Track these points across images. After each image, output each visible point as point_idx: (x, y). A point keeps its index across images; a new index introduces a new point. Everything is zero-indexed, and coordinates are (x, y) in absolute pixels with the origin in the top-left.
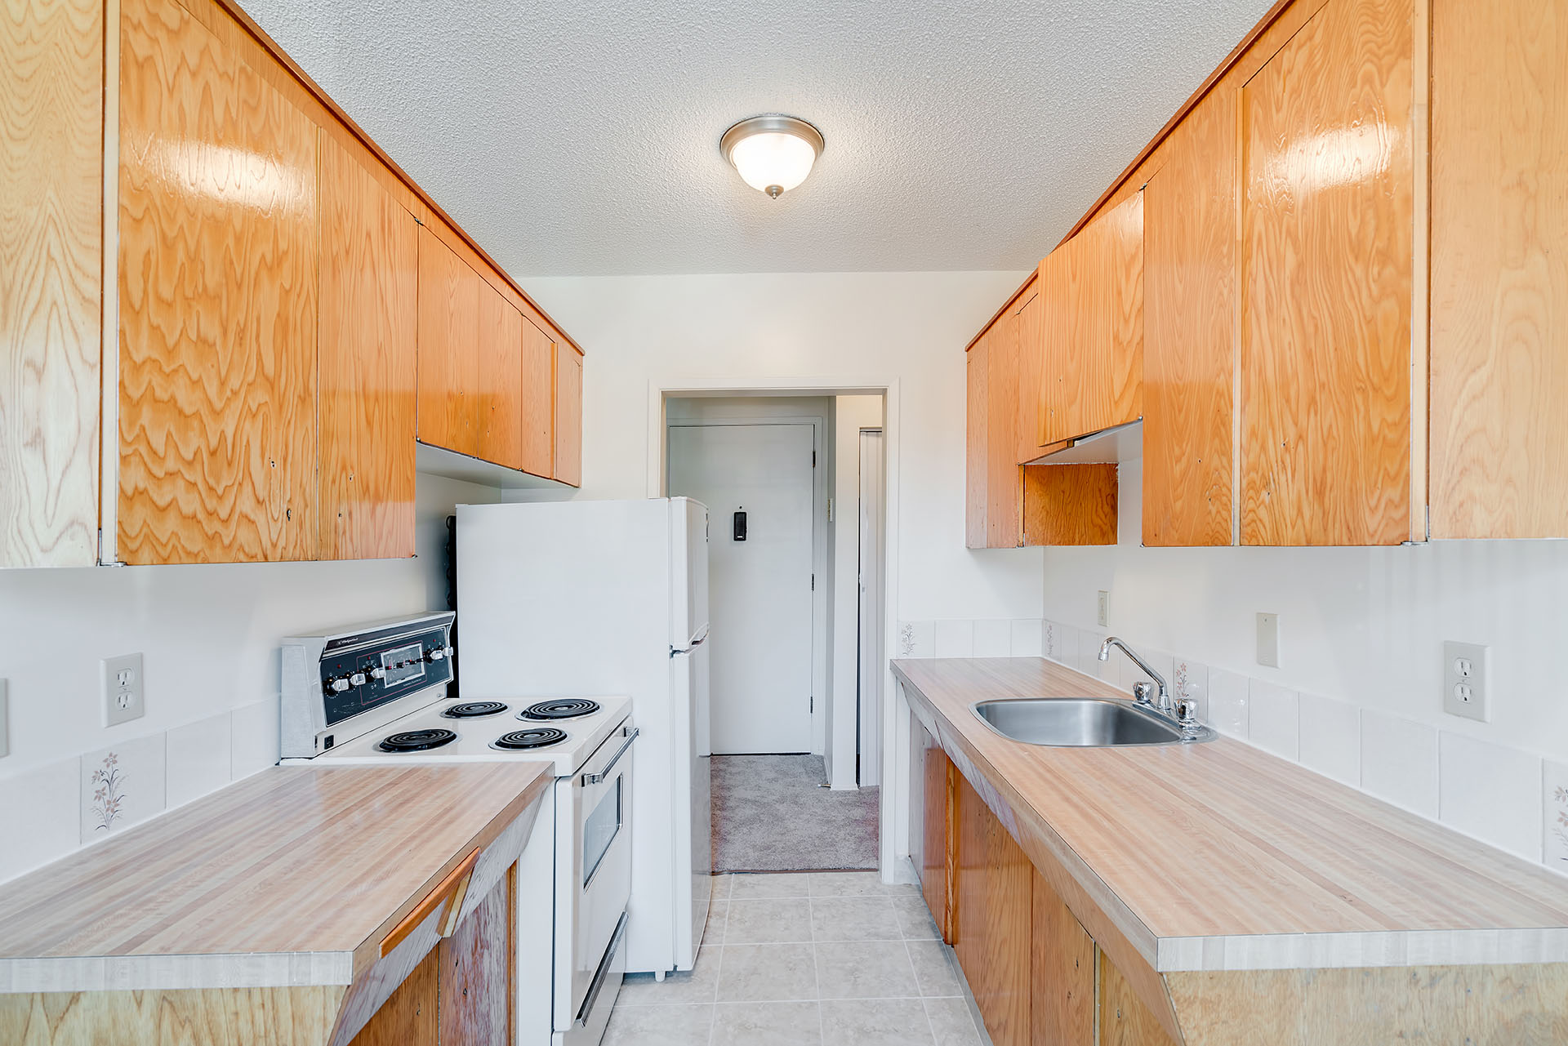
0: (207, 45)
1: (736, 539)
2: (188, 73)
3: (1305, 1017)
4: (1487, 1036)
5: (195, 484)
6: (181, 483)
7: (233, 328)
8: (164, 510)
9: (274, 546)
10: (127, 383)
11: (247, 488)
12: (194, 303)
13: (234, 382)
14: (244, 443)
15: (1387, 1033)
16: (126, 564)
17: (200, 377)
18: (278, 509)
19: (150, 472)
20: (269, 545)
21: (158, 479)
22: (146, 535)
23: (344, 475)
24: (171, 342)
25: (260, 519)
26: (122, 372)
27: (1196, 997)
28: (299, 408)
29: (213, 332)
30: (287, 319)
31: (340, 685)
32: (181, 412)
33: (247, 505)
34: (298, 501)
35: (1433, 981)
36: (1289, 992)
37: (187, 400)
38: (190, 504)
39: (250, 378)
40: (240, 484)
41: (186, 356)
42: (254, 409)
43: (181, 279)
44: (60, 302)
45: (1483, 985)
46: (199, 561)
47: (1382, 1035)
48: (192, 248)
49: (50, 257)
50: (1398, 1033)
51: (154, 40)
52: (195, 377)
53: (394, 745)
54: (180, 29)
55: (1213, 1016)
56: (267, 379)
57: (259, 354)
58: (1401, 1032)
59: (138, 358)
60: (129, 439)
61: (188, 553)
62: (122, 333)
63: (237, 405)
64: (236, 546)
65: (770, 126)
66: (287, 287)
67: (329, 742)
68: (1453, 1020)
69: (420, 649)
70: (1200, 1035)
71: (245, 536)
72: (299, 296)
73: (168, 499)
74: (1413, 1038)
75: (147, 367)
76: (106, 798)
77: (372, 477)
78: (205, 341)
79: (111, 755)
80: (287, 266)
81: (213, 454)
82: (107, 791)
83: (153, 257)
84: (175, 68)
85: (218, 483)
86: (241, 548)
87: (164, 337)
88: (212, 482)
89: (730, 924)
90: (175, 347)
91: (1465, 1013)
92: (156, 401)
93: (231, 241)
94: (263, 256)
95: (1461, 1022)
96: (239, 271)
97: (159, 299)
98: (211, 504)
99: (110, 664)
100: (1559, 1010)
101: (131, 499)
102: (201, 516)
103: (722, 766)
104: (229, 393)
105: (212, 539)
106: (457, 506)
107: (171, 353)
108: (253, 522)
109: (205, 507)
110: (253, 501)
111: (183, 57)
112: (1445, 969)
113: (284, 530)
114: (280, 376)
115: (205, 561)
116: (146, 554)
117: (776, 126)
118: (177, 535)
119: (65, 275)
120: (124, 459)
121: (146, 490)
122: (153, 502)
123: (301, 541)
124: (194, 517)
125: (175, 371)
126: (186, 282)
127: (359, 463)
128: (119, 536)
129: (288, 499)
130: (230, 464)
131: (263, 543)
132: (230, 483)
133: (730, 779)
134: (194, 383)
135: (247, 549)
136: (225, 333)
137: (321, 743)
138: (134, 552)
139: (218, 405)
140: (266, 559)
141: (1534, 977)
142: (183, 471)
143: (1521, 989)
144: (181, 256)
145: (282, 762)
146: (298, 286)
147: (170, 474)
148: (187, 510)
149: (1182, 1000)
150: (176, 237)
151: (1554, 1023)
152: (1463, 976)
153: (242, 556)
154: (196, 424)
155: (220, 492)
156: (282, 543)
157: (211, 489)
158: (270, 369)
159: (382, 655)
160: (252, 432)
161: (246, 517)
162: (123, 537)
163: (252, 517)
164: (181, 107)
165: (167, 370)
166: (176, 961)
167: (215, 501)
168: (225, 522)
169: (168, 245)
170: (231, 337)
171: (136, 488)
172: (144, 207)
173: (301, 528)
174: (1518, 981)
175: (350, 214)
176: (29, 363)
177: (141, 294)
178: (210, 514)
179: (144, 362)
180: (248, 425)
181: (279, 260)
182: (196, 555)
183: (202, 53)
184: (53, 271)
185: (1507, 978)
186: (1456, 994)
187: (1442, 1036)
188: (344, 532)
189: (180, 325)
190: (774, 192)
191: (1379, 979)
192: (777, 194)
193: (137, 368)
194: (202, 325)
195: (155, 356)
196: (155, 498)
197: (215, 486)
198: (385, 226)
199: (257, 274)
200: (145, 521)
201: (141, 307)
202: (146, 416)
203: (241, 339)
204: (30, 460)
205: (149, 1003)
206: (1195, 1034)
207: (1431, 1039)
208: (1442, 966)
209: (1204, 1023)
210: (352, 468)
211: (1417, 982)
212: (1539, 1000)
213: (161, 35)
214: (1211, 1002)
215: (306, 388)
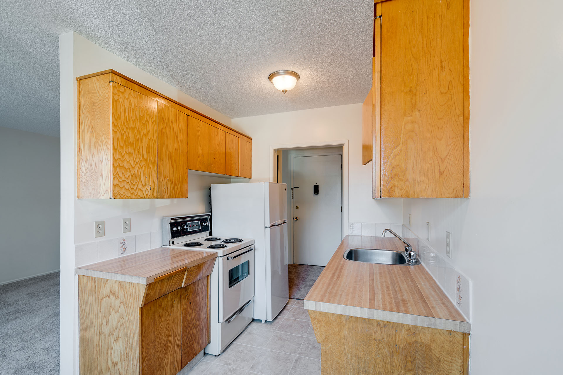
0: (130, 92)
1: (315, 194)
2: (126, 100)
3: (346, 329)
4: (403, 345)
5: (128, 183)
6: (125, 183)
7: (136, 149)
8: (122, 188)
9: (147, 195)
10: (114, 164)
11: (140, 183)
12: (128, 146)
13: (137, 161)
14: (140, 173)
15: (371, 338)
16: (114, 198)
17: (129, 161)
18: (148, 187)
19: (119, 181)
20: (146, 195)
21: (121, 182)
22: (118, 193)
23: (165, 179)
24: (123, 154)
25: (143, 189)
26: (113, 161)
27: (316, 318)
28: (153, 165)
29: (132, 151)
30: (150, 146)
31: (175, 229)
32: (125, 168)
33: (140, 186)
34: (153, 185)
35: (385, 326)
36: (341, 321)
37: (126, 165)
38: (127, 187)
39: (141, 159)
40: (139, 182)
41: (126, 157)
42: (142, 166)
43: (125, 141)
44: (104, 149)
45: (401, 330)
46: (129, 198)
47: (369, 339)
48: (127, 135)
49: (103, 141)
50: (374, 339)
51: (119, 95)
52: (128, 161)
53: (187, 245)
54: (124, 92)
55: (321, 324)
56: (145, 159)
57: (143, 154)
58: (375, 339)
59: (116, 158)
60: (115, 174)
61: (127, 197)
62: (113, 154)
63: (138, 166)
64: (138, 195)
65: (281, 74)
66: (150, 138)
67: (173, 243)
68: (391, 339)
69: (200, 222)
70: (317, 328)
71: (140, 193)
72: (153, 140)
73: (123, 185)
74: (378, 341)
75: (118, 160)
76: (123, 248)
77: (174, 179)
78: (130, 153)
79: (124, 239)
80: (150, 134)
81: (132, 176)
82: (123, 246)
83: (119, 138)
84: (123, 99)
85: (133, 182)
86: (139, 196)
87: (121, 153)
88: (132, 182)
89: (290, 313)
90: (124, 155)
91: (395, 337)
92: (120, 166)
93: (136, 131)
94: (144, 133)
95: (394, 340)
96: (138, 138)
97: (120, 146)
98: (132, 186)
99: (124, 219)
100: (427, 342)
101: (115, 186)
102: (130, 189)
103: (309, 269)
104: (136, 163)
105: (132, 194)
106: (211, 185)
107: (123, 157)
108: (142, 190)
109: (131, 187)
110: (142, 186)
111: (125, 97)
112: (389, 323)
113: (149, 192)
114: (148, 158)
115: (131, 198)
116: (118, 197)
117: (283, 74)
118: (125, 193)
119: (105, 144)
120: (114, 178)
121: (118, 184)
122: (120, 187)
123: (154, 194)
124: (128, 189)
125: (124, 160)
126: (126, 142)
127: (170, 176)
128: (113, 193)
129: (150, 185)
130: (136, 178)
131: (144, 194)
132: (136, 182)
133: (310, 273)
134: (128, 162)
135: (140, 196)
136: (135, 151)
137: (171, 243)
138: (116, 196)
139: (133, 166)
140: (145, 198)
141: (419, 331)
142: (126, 180)
143: (414, 333)
144: (125, 136)
145: (163, 246)
146: (152, 138)
147: (123, 181)
148: (127, 188)
149: (312, 318)
150: (124, 133)
151: (426, 346)
152: (394, 326)
153: (139, 197)
154: (128, 170)
155: (134, 184)
156: (149, 195)
157: (132, 183)
158: (145, 157)
159: (188, 223)
160: (141, 171)
161: (140, 189)
162: (114, 193)
163: (142, 189)
164: (125, 107)
165: (122, 160)
166: (120, 275)
167: (133, 186)
168: (135, 190)
169: (122, 135)
170: (136, 151)
171: (116, 184)
172: (117, 129)
173: (154, 191)
174: (413, 330)
175: (166, 118)
176: (100, 161)
177: (117, 146)
178: (132, 189)
179: (117, 159)
180: (140, 170)
181: (148, 133)
182: (129, 197)
183: (129, 95)
184: (104, 143)
185: (409, 329)
186: (392, 331)
187: (388, 342)
188: (165, 192)
189: (125, 151)
190: (285, 91)
191: (368, 322)
192: (285, 92)
193: (116, 160)
194: (130, 150)
195: (120, 157)
196: (120, 186)
197: (133, 183)
198: (177, 119)
199: (142, 137)
200: (118, 190)
201: (117, 149)
202: (118, 169)
203: (139, 152)
204: (100, 178)
205: (117, 283)
206: (316, 328)
207: (384, 343)
208: (388, 322)
209: (318, 325)
210: (168, 177)
211: (380, 325)
212: (420, 338)
213: (120, 94)
214: (320, 320)
215: (155, 160)
